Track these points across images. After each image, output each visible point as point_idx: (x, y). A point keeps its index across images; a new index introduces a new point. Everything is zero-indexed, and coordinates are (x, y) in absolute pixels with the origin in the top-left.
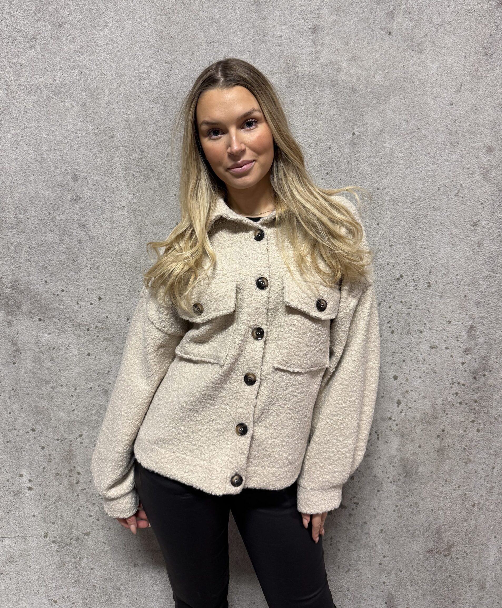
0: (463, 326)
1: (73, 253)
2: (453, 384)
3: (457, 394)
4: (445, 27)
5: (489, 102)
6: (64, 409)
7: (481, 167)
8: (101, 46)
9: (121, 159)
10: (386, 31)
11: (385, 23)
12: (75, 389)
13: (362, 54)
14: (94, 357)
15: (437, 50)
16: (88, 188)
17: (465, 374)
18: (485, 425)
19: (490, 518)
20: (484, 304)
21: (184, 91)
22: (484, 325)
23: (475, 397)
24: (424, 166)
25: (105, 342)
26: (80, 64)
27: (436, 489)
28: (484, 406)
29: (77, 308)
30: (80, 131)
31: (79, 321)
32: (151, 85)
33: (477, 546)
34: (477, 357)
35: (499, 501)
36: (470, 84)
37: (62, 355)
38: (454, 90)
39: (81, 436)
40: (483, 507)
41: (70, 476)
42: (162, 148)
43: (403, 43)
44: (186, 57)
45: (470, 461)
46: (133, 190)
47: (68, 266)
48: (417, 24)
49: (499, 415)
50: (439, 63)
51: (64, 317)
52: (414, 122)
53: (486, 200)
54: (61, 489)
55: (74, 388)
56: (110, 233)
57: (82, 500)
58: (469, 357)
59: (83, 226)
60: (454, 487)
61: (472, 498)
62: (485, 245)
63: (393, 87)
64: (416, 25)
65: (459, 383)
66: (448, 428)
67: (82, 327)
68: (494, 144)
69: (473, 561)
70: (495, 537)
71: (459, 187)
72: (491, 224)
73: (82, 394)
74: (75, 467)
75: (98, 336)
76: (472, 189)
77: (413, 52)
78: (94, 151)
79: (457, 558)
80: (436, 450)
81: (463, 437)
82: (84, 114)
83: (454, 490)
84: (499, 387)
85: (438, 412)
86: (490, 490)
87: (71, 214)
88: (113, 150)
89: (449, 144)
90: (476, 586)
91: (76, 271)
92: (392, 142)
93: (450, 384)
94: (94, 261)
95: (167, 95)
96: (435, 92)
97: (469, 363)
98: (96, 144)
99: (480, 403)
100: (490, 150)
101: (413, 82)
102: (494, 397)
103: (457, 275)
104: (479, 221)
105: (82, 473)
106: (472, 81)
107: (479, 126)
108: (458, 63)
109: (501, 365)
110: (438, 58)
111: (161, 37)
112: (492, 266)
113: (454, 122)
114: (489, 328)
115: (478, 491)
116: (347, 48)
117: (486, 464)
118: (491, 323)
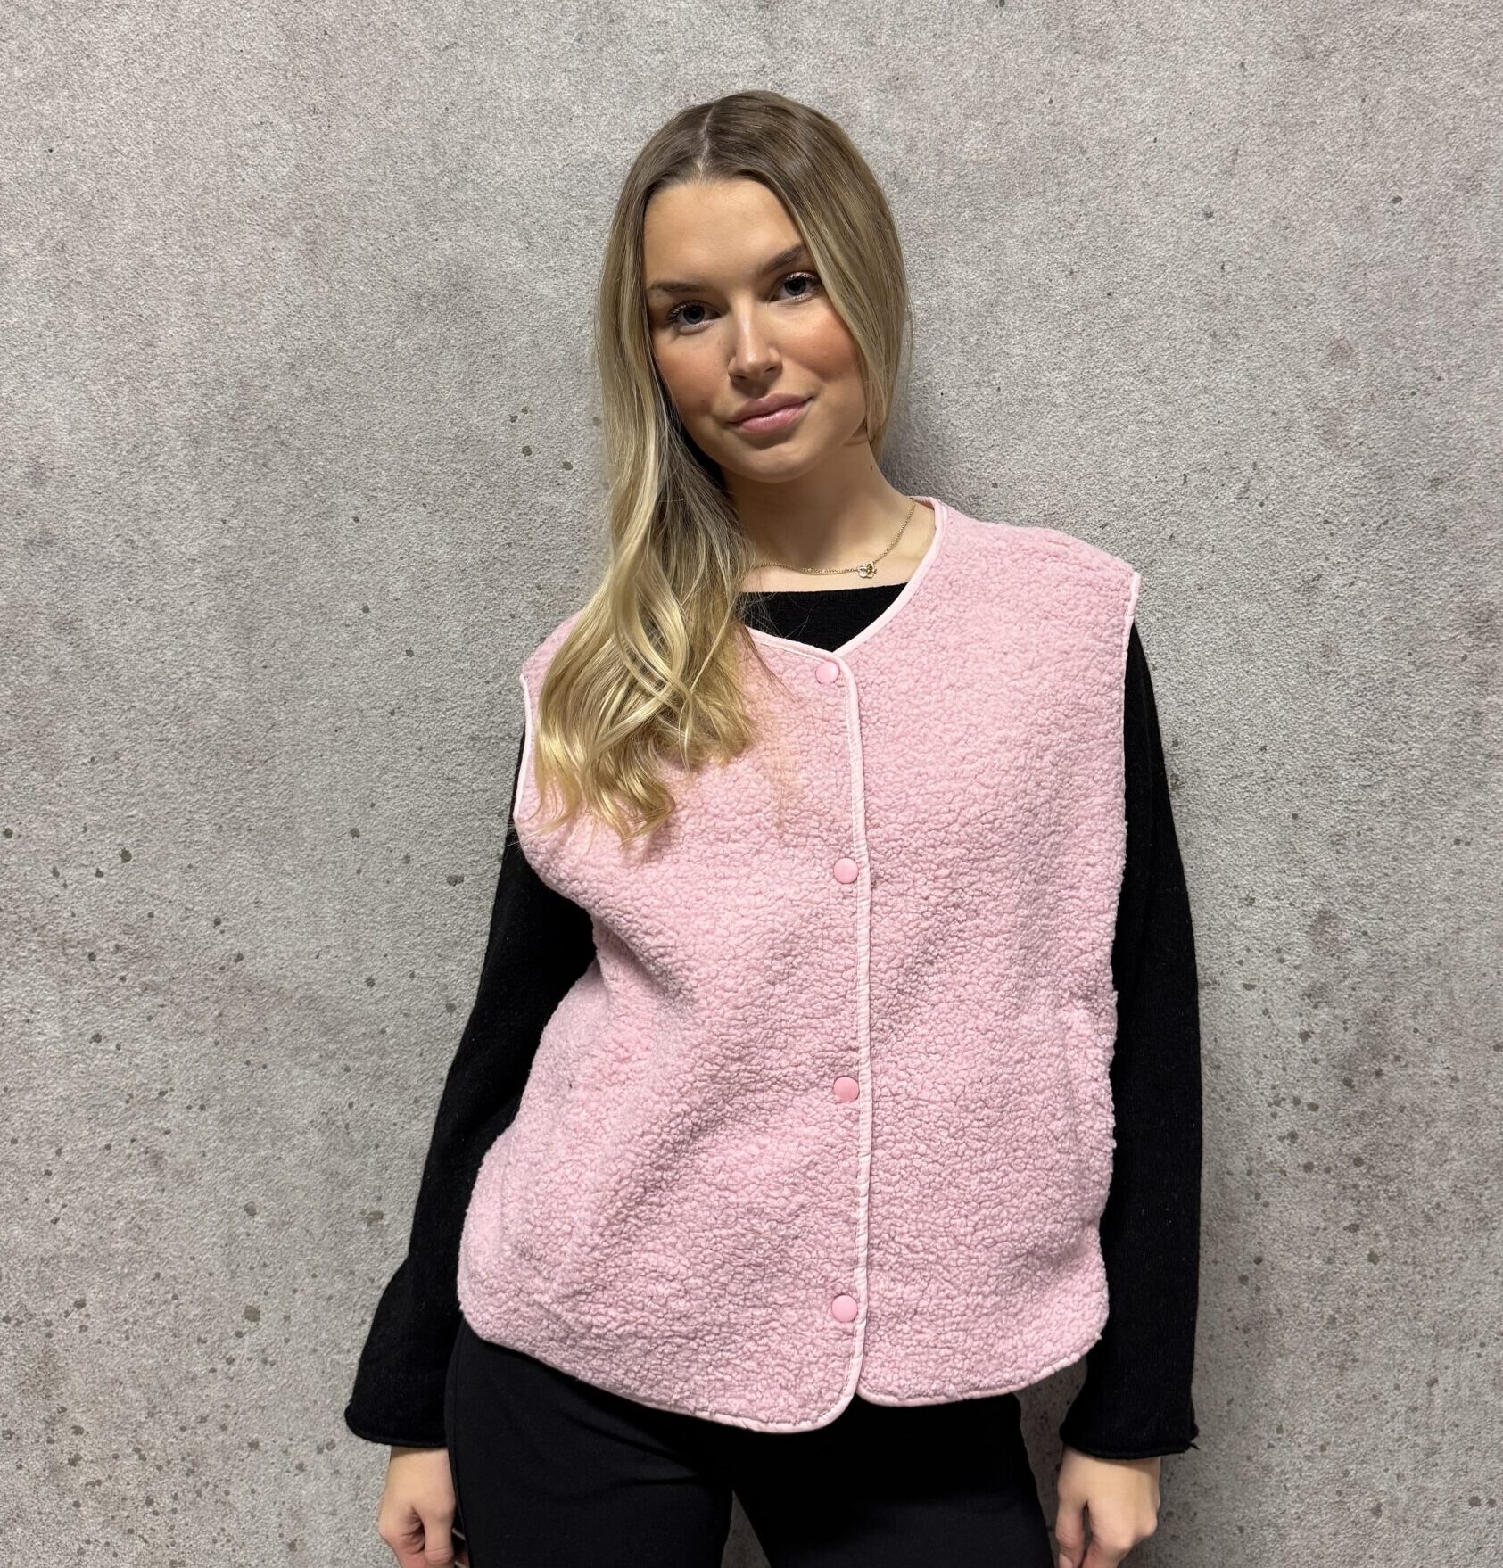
0: (1296, 913)
1: (36, 712)
2: (1277, 1103)
3: (1293, 1136)
5: (1328, 204)
6: (23, 1219)
7: (1316, 407)
8: (109, 68)
9: (180, 412)
12: (59, 1152)
13: (920, 71)
14: (113, 1047)
15: (1151, 48)
16: (77, 505)
17: (1316, 1071)
18: (1393, 1238)
19: (1434, 1552)
20: (1358, 839)
21: (370, 198)
22: (1362, 908)
23: (1356, 1146)
24: (1132, 410)
25: (146, 997)
26: (45, 124)
27: (1249, 1458)
28: (1386, 1176)
29: (53, 888)
30: (49, 329)
31: (61, 930)
32: (265, 181)
34: (1349, 1013)
35: (1458, 1493)
36: (1264, 148)
37: (12, 1041)
38: (1215, 170)
39: (80, 1304)
40: (1409, 1515)
41: (50, 1441)
42: (306, 374)
43: (1044, 30)
44: (371, 94)
45: (1355, 1360)
46: (221, 507)
47: (23, 754)
49: (1438, 1205)
50: (1160, 89)
51: (14, 918)
52: (1091, 273)
53: (1336, 510)
54: (22, 1482)
55: (54, 1149)
56: (151, 644)
57: (91, 1521)
58: (1323, 1014)
59: (66, 626)
60: (1308, 1449)
61: (1370, 1487)
62: (1345, 651)
63: (1019, 169)
65: (1297, 1101)
66: (1273, 1252)
67: (72, 951)
68: (1350, 332)
71: (1248, 471)
72: (1361, 583)
73: (81, 1168)
74: (64, 1409)
75: (123, 979)
76: (1292, 477)
77: (1078, 57)
78: (95, 389)
80: (1240, 1325)
81: (1324, 1279)
82: (59, 276)
83: (1308, 1458)
84: (1429, 1110)
85: (1238, 1196)
86: (1428, 1456)
87: (27, 588)
88: (155, 383)
89: (1209, 340)
91: (47, 771)
92: (1030, 337)
93: (1270, 1105)
94: (101, 734)
95: (319, 210)
96: (1155, 177)
97: (1324, 1035)
98: (102, 367)
99: (1372, 1167)
100: (1340, 353)
101: (1083, 151)
102: (1416, 1145)
103: (1263, 749)
104: (1320, 576)
105: (86, 1428)
106: (1269, 138)
107: (1302, 280)
108: (1219, 87)
109: (1430, 1040)
110: (1157, 72)
111: (292, 36)
112: (1375, 718)
113: (1218, 269)
114: (1381, 919)
115: (1386, 1460)
116: (871, 53)
117: (1406, 1368)
118: (1387, 903)
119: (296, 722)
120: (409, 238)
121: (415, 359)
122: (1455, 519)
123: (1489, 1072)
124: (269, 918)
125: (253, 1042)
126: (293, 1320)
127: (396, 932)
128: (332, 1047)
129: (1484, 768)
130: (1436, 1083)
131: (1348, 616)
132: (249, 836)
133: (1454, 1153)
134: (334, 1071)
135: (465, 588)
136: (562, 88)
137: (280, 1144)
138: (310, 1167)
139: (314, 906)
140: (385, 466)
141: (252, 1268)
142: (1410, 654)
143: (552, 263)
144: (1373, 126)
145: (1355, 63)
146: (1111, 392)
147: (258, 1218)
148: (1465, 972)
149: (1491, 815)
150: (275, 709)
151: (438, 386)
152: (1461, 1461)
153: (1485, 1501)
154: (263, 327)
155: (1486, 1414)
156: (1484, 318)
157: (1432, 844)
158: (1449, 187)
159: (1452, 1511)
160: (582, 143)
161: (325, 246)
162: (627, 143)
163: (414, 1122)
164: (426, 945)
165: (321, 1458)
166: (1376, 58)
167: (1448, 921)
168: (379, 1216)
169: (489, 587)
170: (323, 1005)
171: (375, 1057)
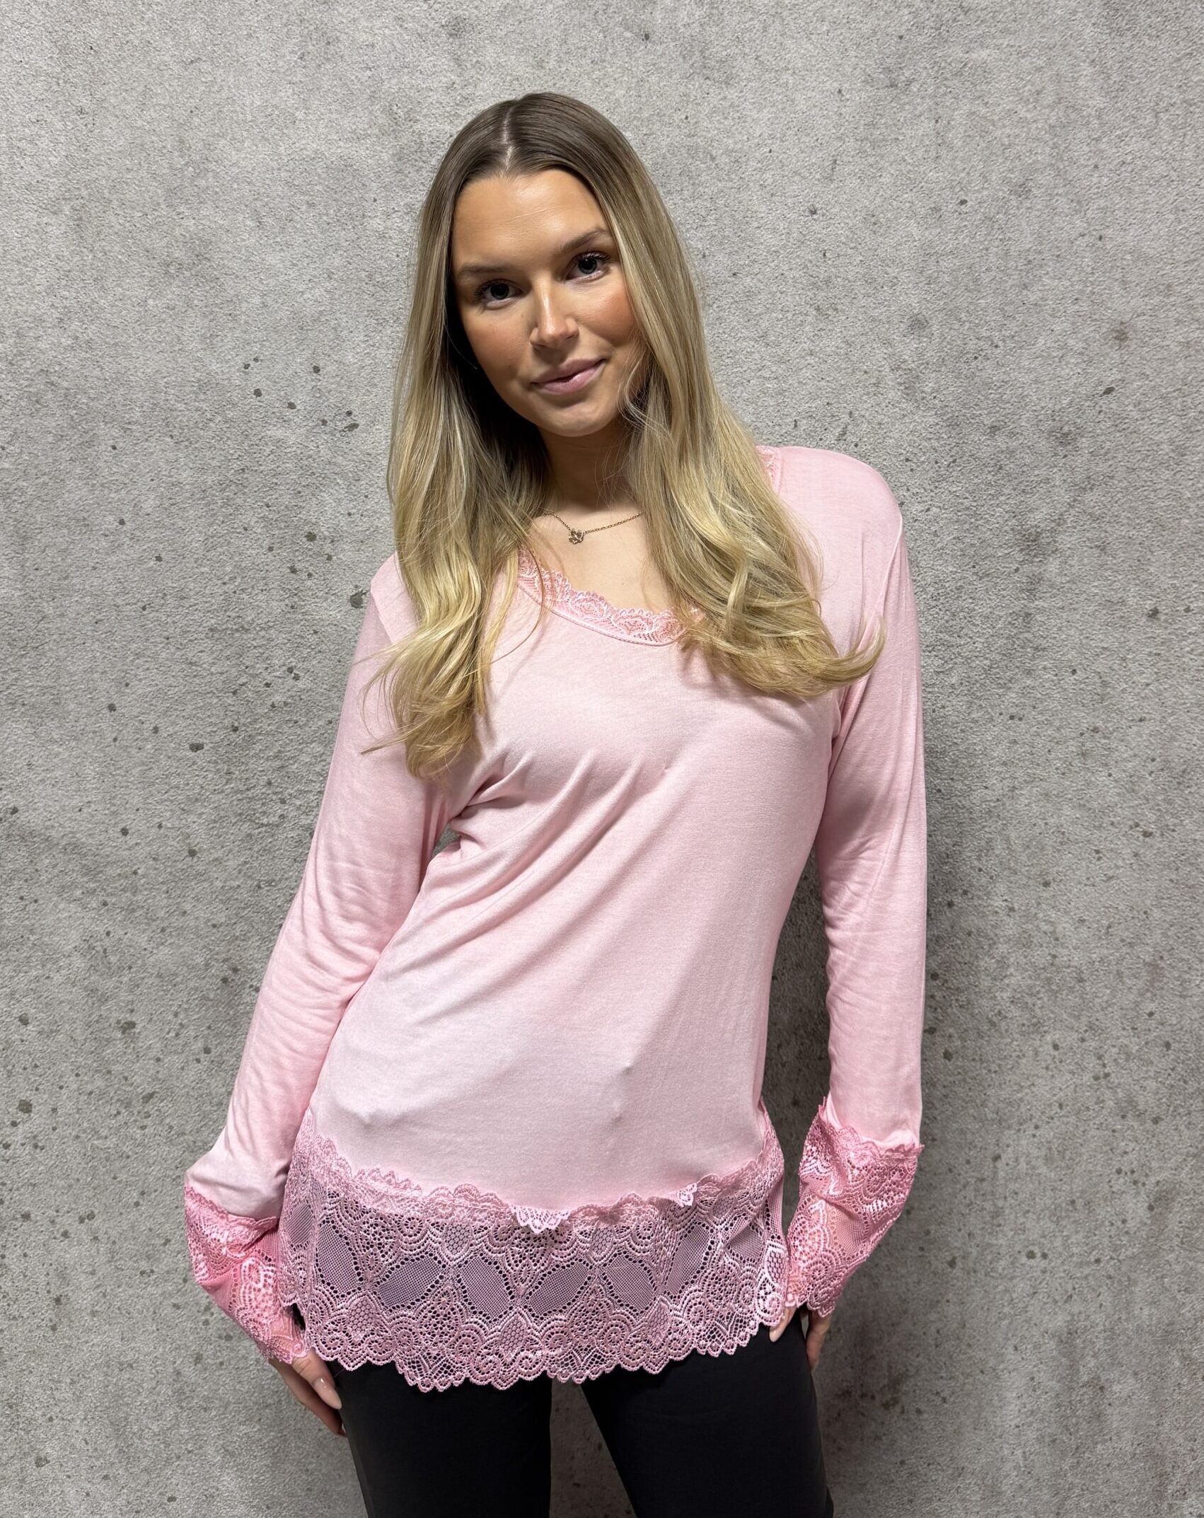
4: (783, 20)
5: (908, 205)
7: (899, 368)
10: (636, 30)
11: (632, 11)
15: (767, 76)
18: (963, 1040)
19: (998, 1297)
21: (127, 183)
22: (937, 771)
24: (753, 367)
28: (958, 989)
32: (40, 168)
33: (969, 1375)
35: (1018, 1248)
36: (857, 159)
38: (818, 176)
40: (978, 1267)
42: (73, 327)
43: (681, 60)
44: (129, 99)
45: (934, 1140)
48: (714, 11)
49: (1000, 1012)
50: (774, 109)
52: (720, 257)
53: (916, 451)
61: (946, 1244)
62: (923, 564)
64: (710, 16)
68: (926, 308)
69: (963, 1417)
70: (1016, 1349)
71: (846, 418)
72: (934, 509)
76: (880, 424)
77: (708, 82)
79: (919, 1412)
84: (992, 935)
86: (993, 1218)
89: (814, 312)
90: (976, 1488)
95: (84, 193)
96: (770, 181)
99: (946, 981)
100: (918, 324)
101: (713, 159)
102: (982, 963)
106: (861, 151)
107: (887, 265)
108: (821, 109)
109: (991, 878)
110: (772, 96)
111: (64, 50)
112: (946, 618)
113: (821, 256)
114: (952, 779)
115: (959, 1221)
116: (541, 75)
117: (975, 1146)
118: (956, 766)
119: (62, 615)
120: (160, 217)
121: (164, 316)
122: (1009, 459)
123: (1039, 904)
124: (40, 778)
125: (26, 881)
126: (60, 1112)
127: (147, 790)
128: (92, 885)
129: (1033, 659)
130: (996, 912)
131: (925, 536)
132: (23, 710)
133: (1012, 970)
134: (94, 905)
135: (208, 505)
136: (286, 96)
137: (49, 966)
138: (74, 984)
139: (78, 769)
140: (138, 404)
141: (25, 1069)
142: (974, 567)
143: (279, 240)
144: (944, 142)
145: (930, 91)
146: (736, 353)
147: (30, 1027)
148: (1019, 823)
149: (1039, 696)
150: (45, 604)
151: (183, 338)
152: (1018, 1222)
153: (1039, 1255)
154: (38, 288)
155: (1040, 1183)
156: (1033, 298)
157: (992, 719)
158: (1005, 193)
159: (1012, 1263)
160: (304, 142)
161: (89, 222)
162: (341, 144)
163: (161, 947)
164: (172, 801)
165: (82, 1227)
166: (947, 87)
167: (1005, 782)
168: (132, 1025)
169: (226, 505)
170: (85, 850)
171: (128, 894)
